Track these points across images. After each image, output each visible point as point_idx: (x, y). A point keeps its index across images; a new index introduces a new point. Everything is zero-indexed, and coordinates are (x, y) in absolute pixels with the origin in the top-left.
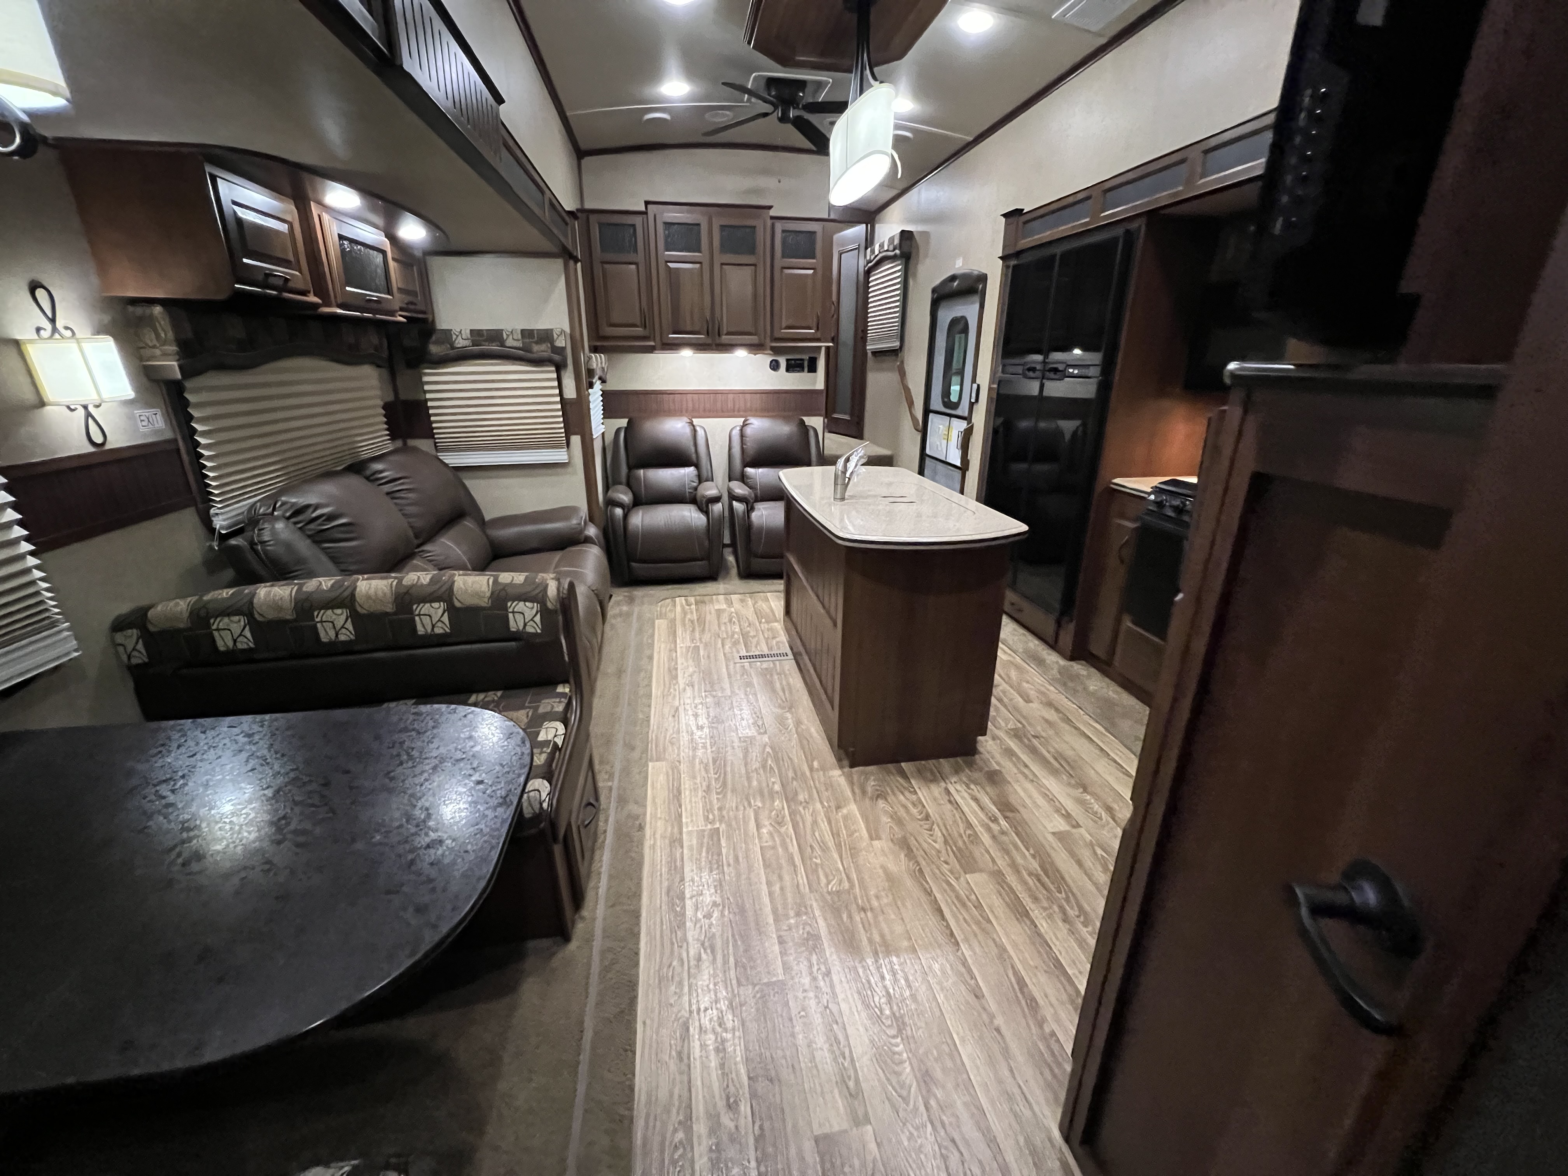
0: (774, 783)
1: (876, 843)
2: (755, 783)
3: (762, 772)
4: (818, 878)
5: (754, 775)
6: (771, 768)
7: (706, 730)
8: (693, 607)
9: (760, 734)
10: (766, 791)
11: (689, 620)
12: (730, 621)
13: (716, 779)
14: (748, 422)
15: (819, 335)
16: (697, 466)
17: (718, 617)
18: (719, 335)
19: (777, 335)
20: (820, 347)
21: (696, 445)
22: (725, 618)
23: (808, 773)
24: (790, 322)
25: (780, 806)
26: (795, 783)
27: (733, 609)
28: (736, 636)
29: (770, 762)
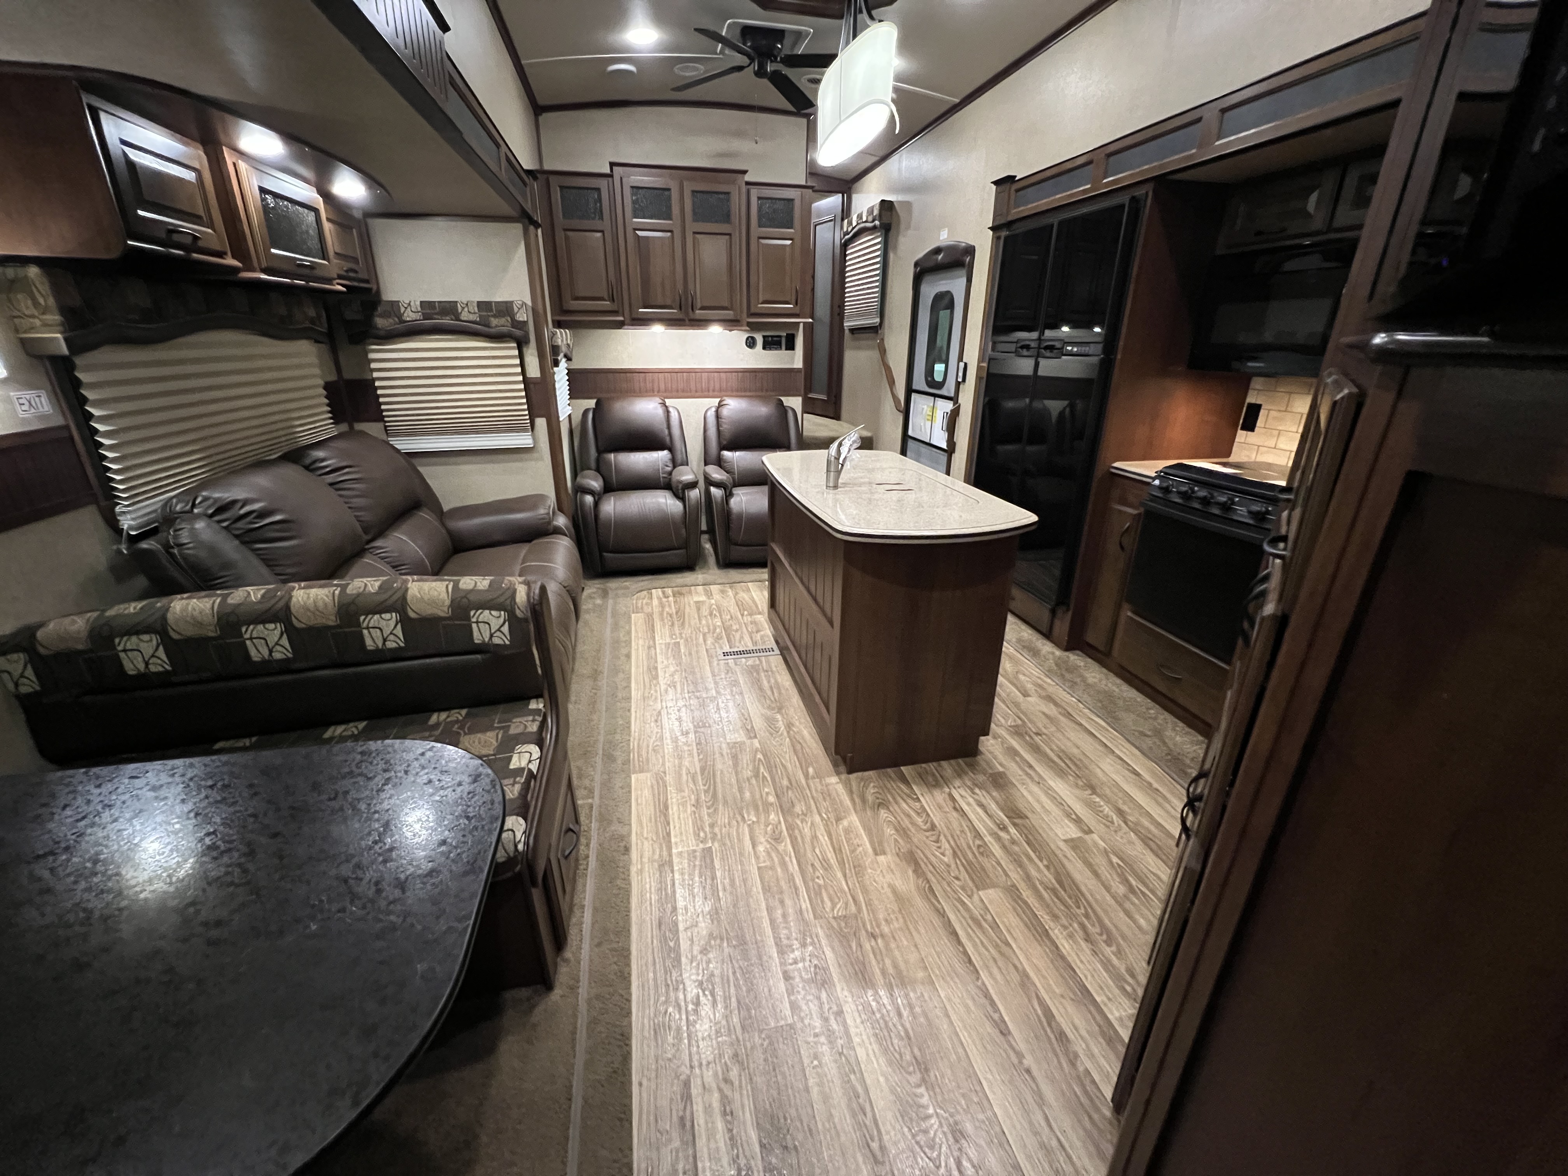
0: (767, 794)
1: (881, 858)
2: (747, 795)
3: (754, 781)
4: (822, 901)
5: (746, 785)
6: (764, 777)
7: (692, 736)
8: (671, 599)
9: (750, 738)
10: (760, 803)
11: (668, 613)
12: (711, 614)
13: (706, 792)
14: (724, 403)
15: (797, 311)
16: (671, 449)
17: (698, 609)
18: (693, 310)
19: (753, 310)
20: (799, 323)
21: (669, 427)
22: (705, 612)
23: (803, 781)
24: (768, 297)
25: (776, 819)
26: (790, 792)
27: (713, 601)
28: (718, 630)
29: (762, 770)
